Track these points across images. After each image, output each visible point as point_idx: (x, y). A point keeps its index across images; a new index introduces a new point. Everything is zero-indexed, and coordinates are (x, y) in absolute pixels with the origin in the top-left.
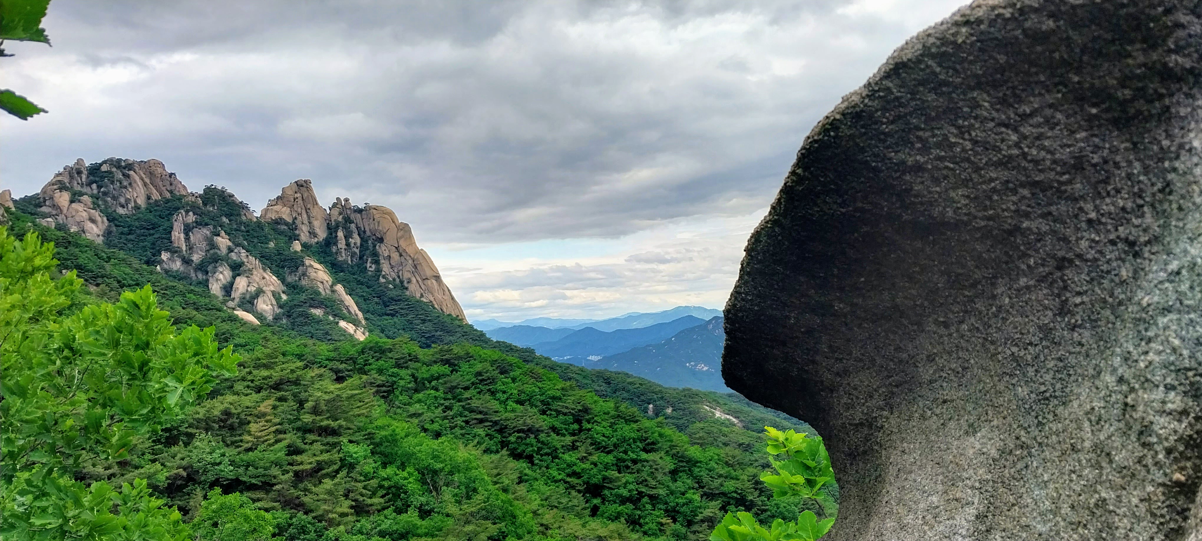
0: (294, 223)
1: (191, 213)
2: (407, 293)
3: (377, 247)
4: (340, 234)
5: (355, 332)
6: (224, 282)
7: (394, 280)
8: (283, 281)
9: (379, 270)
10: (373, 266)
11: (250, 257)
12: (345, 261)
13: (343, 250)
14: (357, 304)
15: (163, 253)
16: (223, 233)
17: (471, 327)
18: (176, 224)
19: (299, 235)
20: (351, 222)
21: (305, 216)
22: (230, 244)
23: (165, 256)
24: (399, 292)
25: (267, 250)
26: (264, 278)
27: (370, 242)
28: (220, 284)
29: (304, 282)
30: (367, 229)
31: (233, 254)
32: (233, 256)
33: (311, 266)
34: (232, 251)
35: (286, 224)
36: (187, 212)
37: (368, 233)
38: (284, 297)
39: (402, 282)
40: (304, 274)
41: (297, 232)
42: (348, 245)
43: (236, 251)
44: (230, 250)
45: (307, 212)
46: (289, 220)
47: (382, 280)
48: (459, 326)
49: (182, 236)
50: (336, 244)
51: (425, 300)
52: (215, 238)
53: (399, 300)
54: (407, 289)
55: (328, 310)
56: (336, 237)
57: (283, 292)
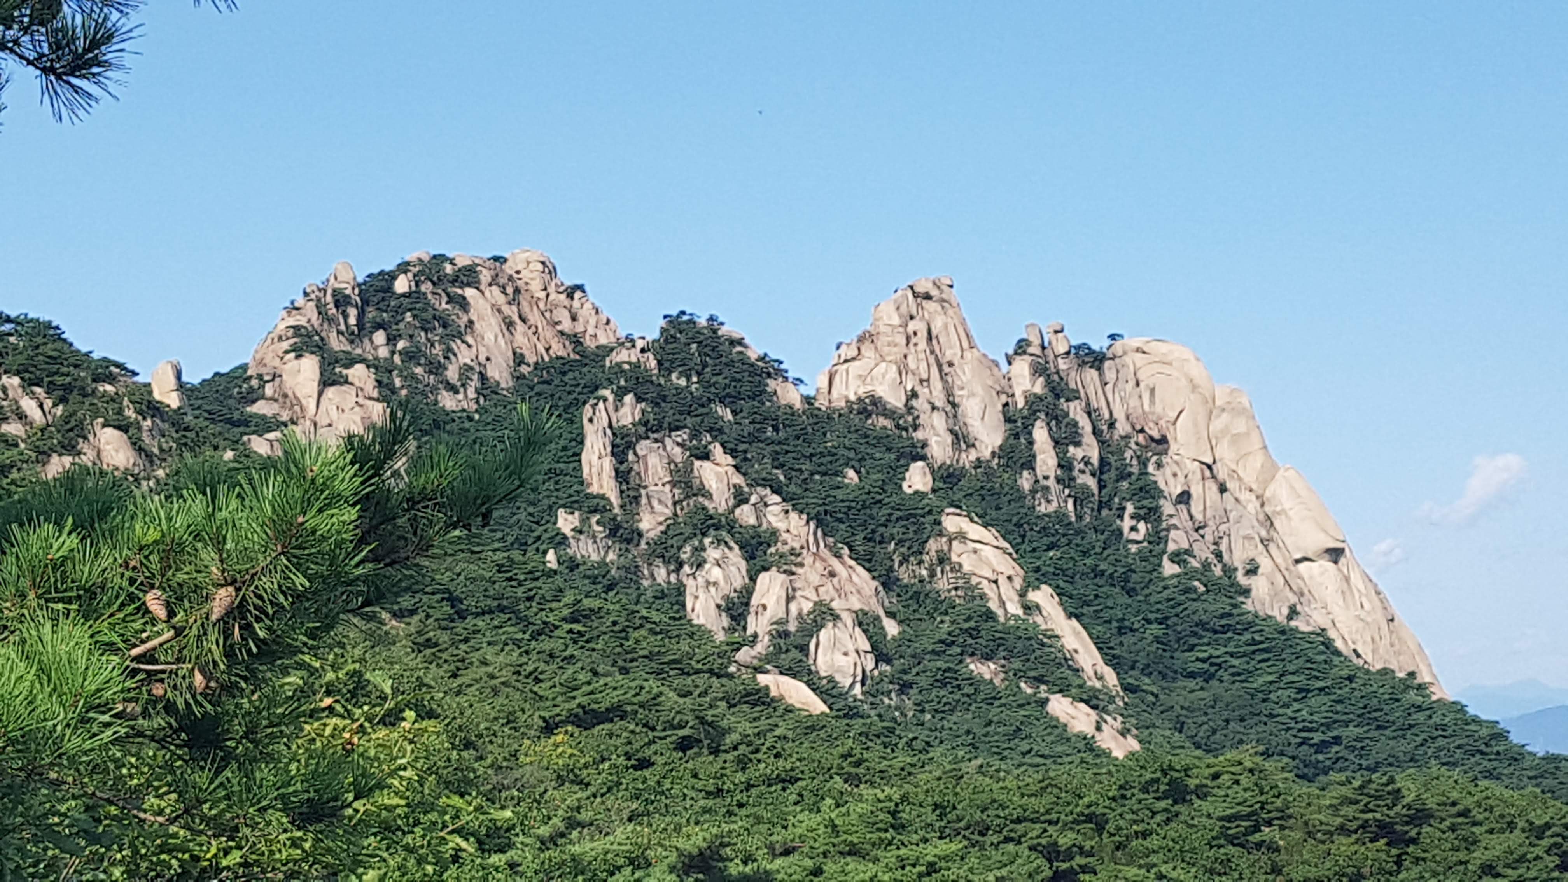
0: (909, 409)
1: (629, 398)
2: (1249, 606)
3: (1151, 469)
4: (1040, 434)
5: (1099, 728)
6: (725, 589)
7: (1206, 565)
8: (888, 582)
9: (1157, 538)
10: (1142, 526)
11: (793, 515)
12: (1060, 516)
13: (1051, 483)
14: (1101, 645)
15: (561, 512)
16: (717, 450)
17: (1459, 708)
18: (588, 428)
19: (925, 445)
20: (1074, 396)
21: (937, 384)
22: (738, 479)
23: (566, 522)
24: (1222, 604)
25: (840, 494)
26: (832, 574)
27: (1128, 454)
28: (716, 596)
29: (943, 584)
30: (1119, 414)
31: (745, 507)
32: (746, 515)
33: (962, 536)
34: (746, 501)
35: (889, 413)
36: (620, 395)
37: (1123, 427)
38: (892, 628)
39: (1229, 571)
40: (943, 559)
41: (919, 435)
42: (1065, 465)
43: (754, 499)
44: (741, 499)
45: (943, 376)
46: (896, 400)
47: (1169, 569)
48: (1419, 708)
49: (608, 463)
50: (1030, 464)
51: (1304, 628)
52: (697, 464)
53: (1225, 629)
54: (1246, 592)
55: (1017, 664)
56: (1031, 443)
57: (891, 615)
